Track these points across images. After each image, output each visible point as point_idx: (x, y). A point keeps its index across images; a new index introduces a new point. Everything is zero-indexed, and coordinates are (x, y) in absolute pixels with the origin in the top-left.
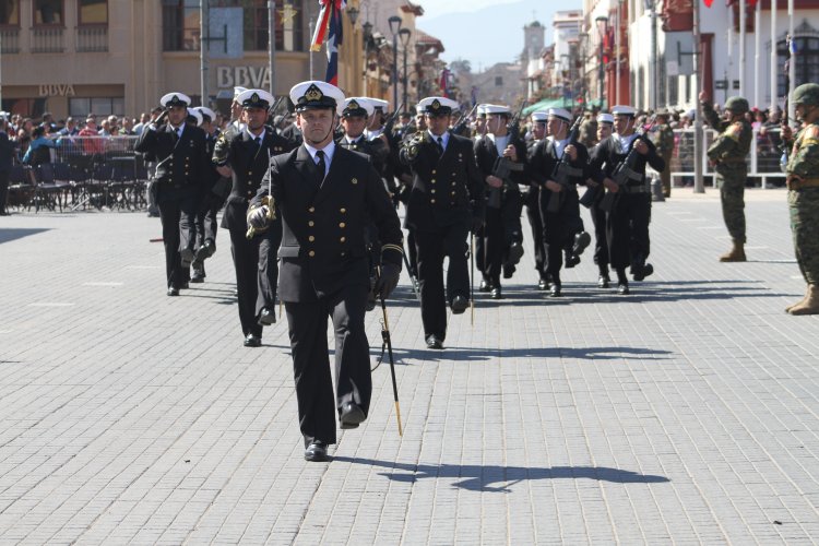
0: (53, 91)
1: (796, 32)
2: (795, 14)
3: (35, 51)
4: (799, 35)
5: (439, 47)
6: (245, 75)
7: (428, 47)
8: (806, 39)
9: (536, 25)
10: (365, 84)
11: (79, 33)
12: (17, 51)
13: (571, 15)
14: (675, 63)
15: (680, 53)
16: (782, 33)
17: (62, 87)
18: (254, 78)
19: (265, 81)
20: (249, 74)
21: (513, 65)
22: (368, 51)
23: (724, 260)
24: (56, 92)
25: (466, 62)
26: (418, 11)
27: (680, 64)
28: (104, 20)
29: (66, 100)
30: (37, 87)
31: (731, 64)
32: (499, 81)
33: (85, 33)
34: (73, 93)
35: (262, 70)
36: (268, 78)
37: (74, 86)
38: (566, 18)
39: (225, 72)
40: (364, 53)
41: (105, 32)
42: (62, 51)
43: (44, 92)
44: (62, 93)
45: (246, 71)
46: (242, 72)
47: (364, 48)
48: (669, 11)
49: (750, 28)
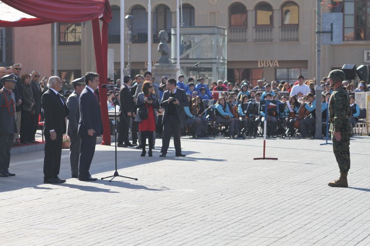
0: (266, 64)
3: (256, 40)
11: (282, 30)
12: (246, 41)
17: (272, 61)
24: (268, 65)
28: (297, 23)
29: (274, 70)
30: (257, 62)
33: (285, 30)
34: (278, 65)
37: (279, 61)
39: (368, 53)
41: (297, 30)
42: (271, 40)
43: (261, 65)
44: (271, 66)
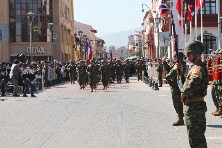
1: (203, 34)
2: (203, 28)
4: (204, 35)
5: (103, 42)
6: (35, 50)
7: (100, 42)
8: (206, 36)
9: (132, 36)
10: (76, 52)
13: (139, 32)
14: (163, 42)
15: (164, 39)
16: (199, 34)
18: (38, 50)
19: (41, 51)
20: (36, 49)
21: (126, 47)
22: (77, 42)
23: (174, 125)
25: (114, 46)
26: (95, 31)
27: (164, 43)
31: (183, 43)
32: (122, 51)
35: (40, 48)
36: (42, 50)
38: (138, 33)
39: (29, 49)
40: (76, 43)
45: (35, 48)
46: (34, 48)
47: (75, 42)
48: (164, 28)
49: (189, 33)
